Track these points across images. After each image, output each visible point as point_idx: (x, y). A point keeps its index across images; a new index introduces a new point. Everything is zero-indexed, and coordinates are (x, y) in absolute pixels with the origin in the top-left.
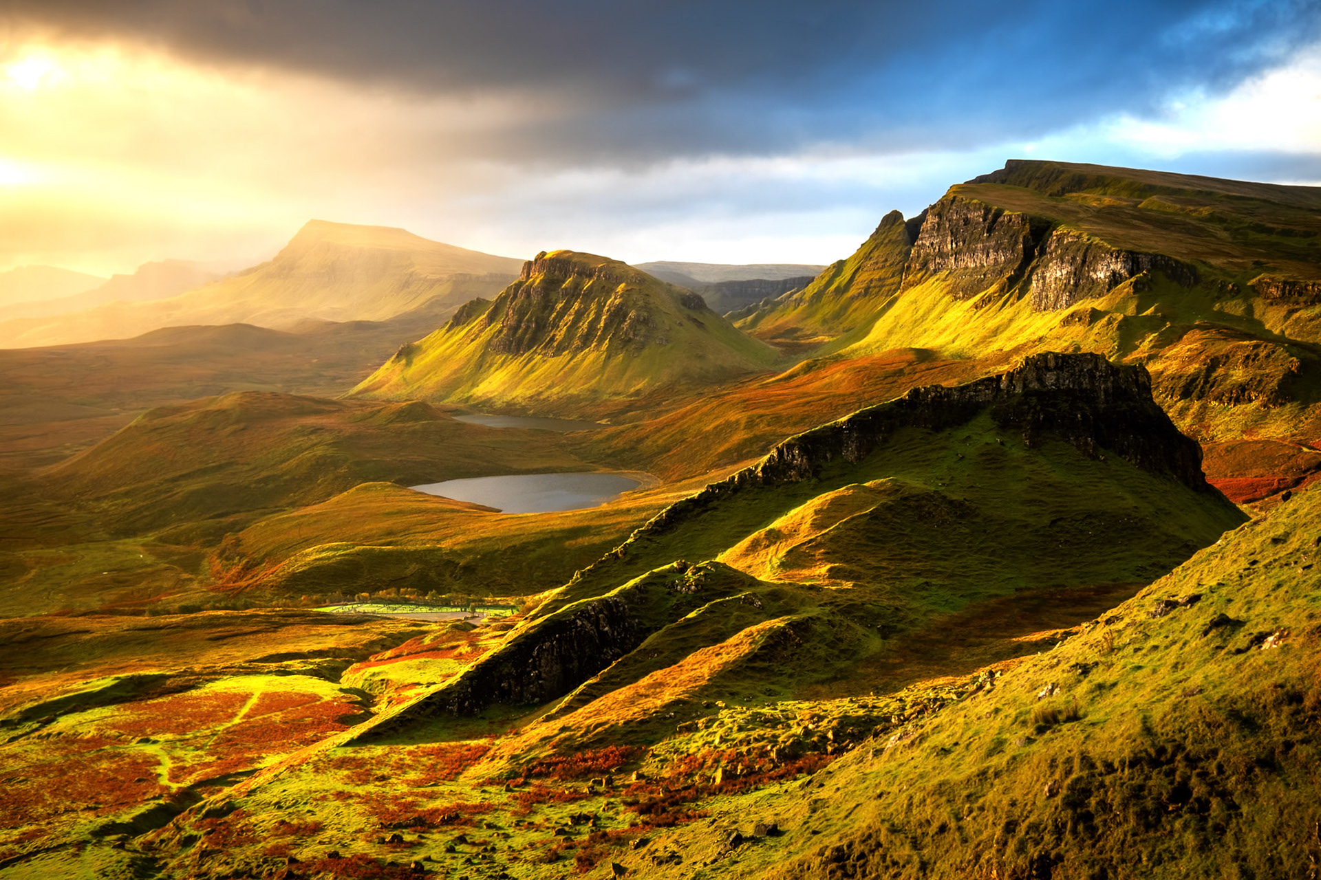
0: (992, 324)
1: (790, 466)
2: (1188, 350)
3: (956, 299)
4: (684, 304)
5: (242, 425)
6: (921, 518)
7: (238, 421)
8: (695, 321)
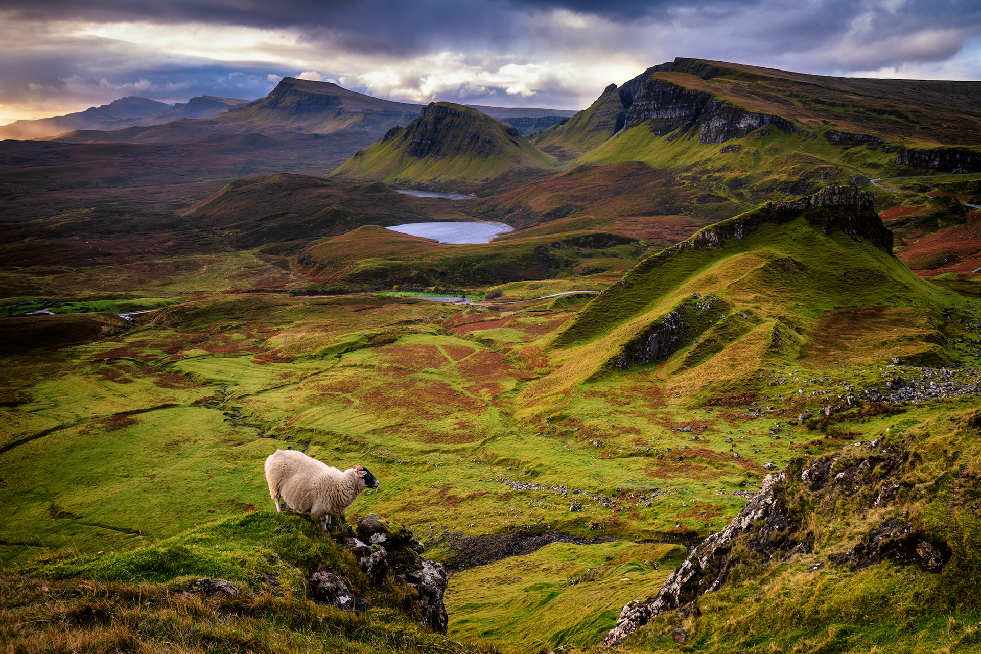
0: (678, 149)
1: (709, 241)
2: (793, 168)
3: (656, 135)
4: (508, 133)
5: (289, 192)
6: (785, 270)
7: (286, 190)
8: (514, 142)
